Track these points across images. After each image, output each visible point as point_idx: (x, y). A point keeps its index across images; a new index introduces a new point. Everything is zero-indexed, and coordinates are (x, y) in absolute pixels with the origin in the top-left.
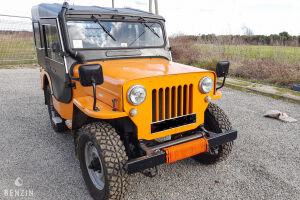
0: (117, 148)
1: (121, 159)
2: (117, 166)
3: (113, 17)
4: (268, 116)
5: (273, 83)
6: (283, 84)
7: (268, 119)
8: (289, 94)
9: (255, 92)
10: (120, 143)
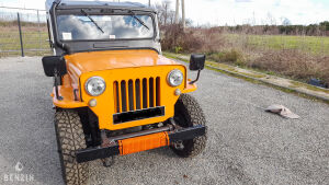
0: (76, 136)
1: (78, 147)
2: (73, 153)
3: (102, 11)
4: (269, 111)
5: (289, 76)
6: (300, 77)
7: (268, 114)
8: (303, 88)
9: (267, 84)
10: (81, 131)
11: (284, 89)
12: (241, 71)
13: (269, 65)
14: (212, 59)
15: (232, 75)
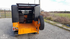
5: (62, 24)
11: (60, 27)
12: (51, 22)
13: (58, 21)
14: (45, 19)
15: (49, 23)
